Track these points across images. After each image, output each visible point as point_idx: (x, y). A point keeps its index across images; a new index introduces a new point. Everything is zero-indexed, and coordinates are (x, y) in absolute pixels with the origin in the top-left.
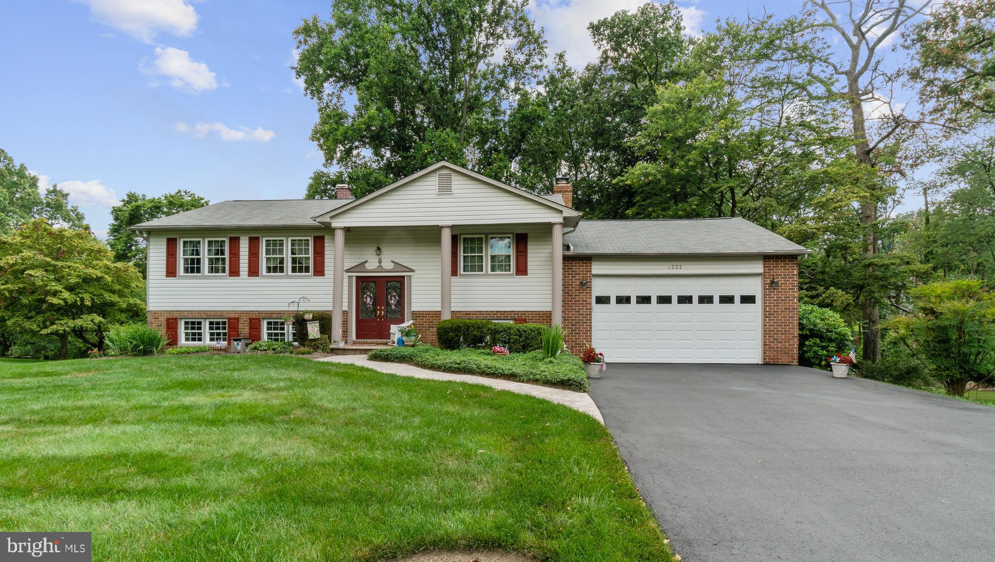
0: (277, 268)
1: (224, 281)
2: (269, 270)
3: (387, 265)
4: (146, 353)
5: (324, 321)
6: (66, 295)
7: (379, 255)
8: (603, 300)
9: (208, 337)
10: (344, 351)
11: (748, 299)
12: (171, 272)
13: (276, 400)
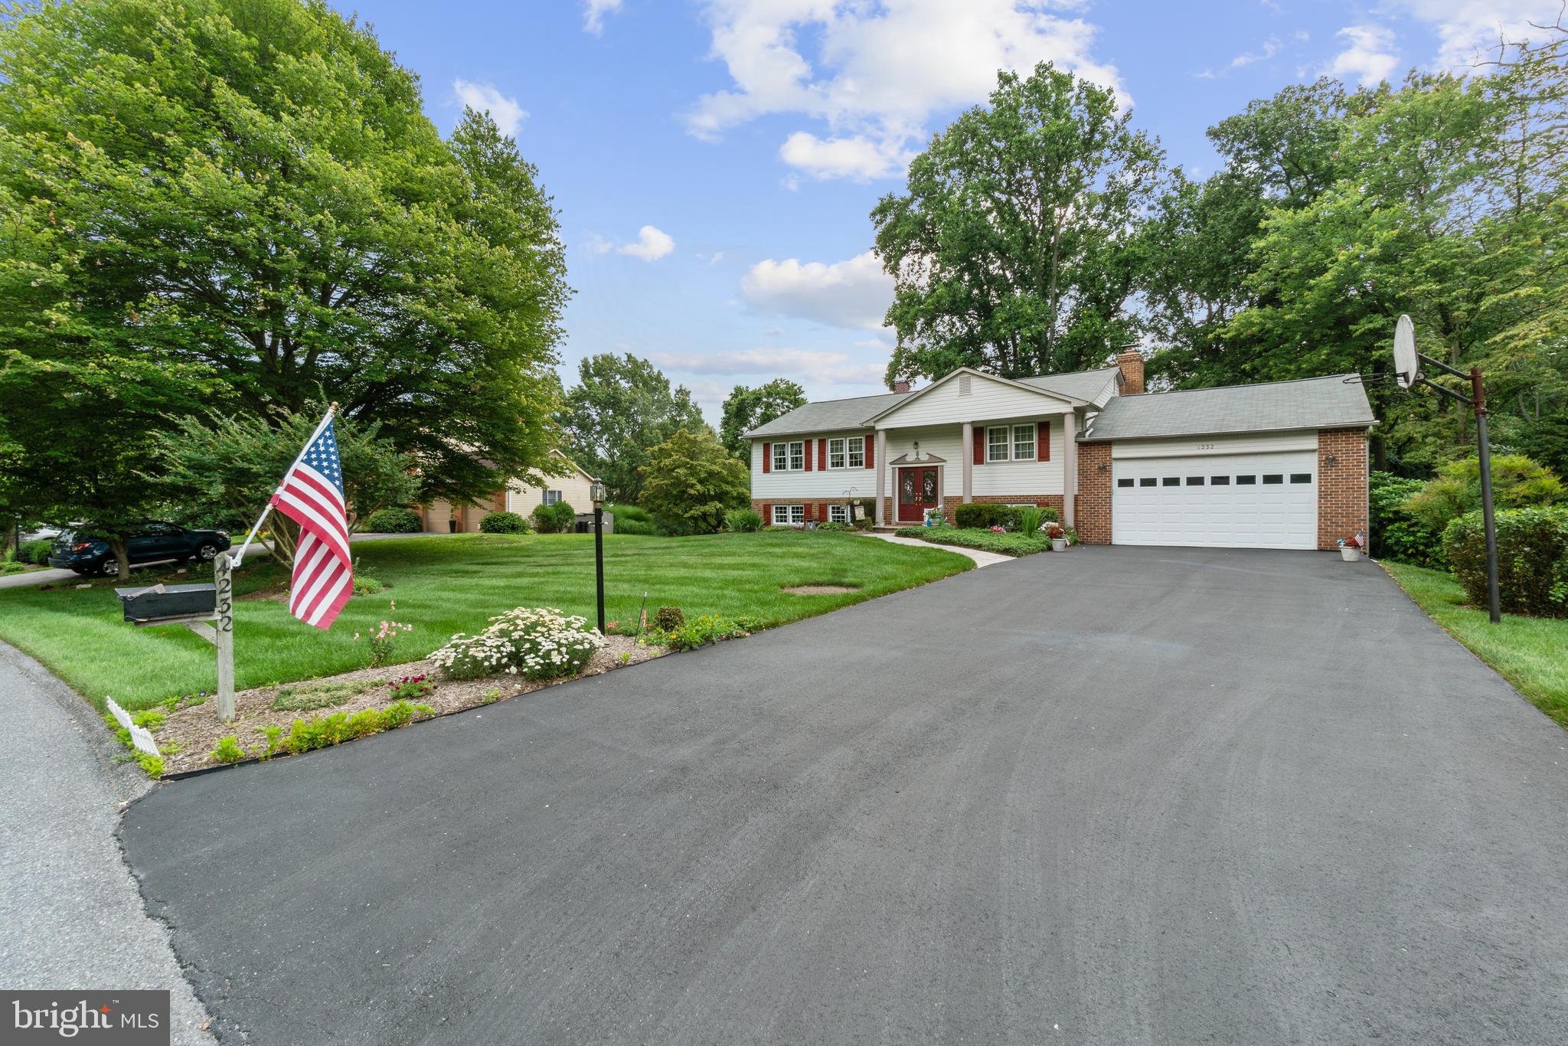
0: (838, 463)
1: (801, 475)
2: (833, 465)
3: (924, 457)
4: (751, 530)
5: (869, 506)
6: (699, 487)
7: (916, 449)
8: (1126, 483)
9: (790, 519)
10: (884, 530)
11: (1302, 479)
12: (766, 469)
13: (815, 551)
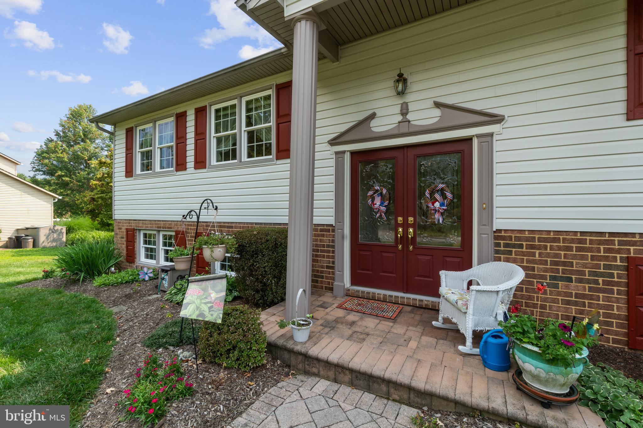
1: (172, 179)
2: (220, 156)
3: (423, 116)
7: (401, 94)
9: (162, 255)
12: (129, 172)
